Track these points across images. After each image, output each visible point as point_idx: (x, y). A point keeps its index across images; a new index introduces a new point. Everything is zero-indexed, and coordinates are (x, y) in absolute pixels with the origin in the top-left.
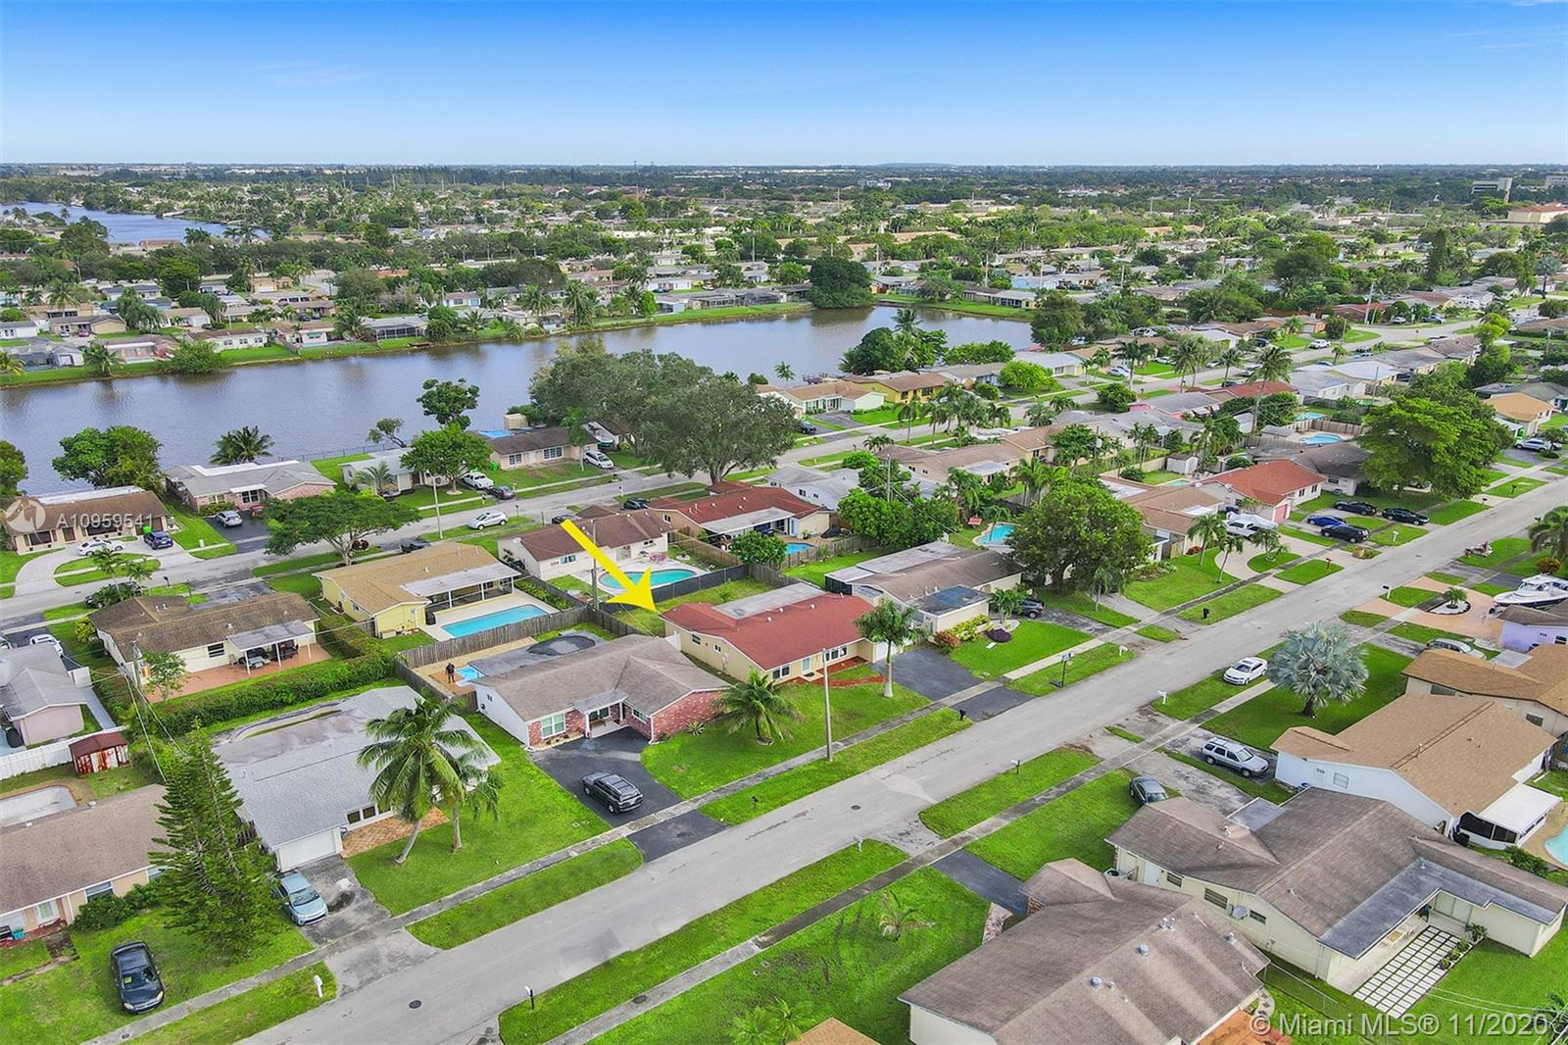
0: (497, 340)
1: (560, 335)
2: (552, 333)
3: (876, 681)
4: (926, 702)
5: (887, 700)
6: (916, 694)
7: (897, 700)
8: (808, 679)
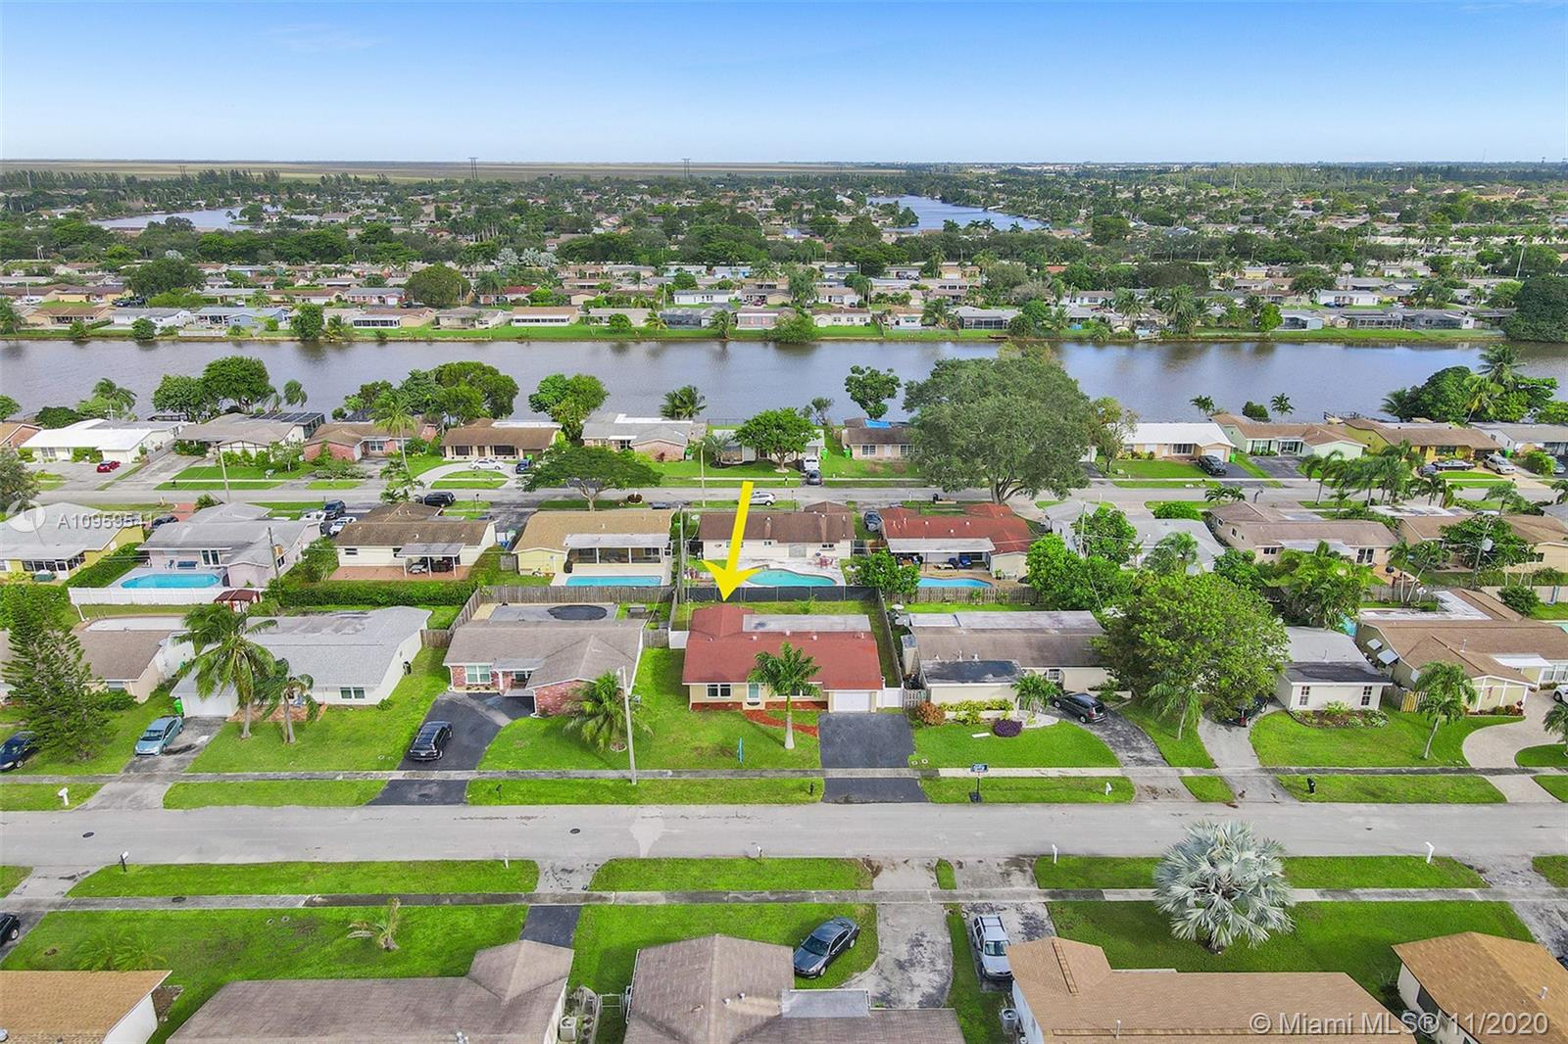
0: (1079, 341)
1: (1149, 341)
2: (1140, 338)
3: (802, 730)
4: (814, 766)
5: (782, 750)
6: (819, 755)
7: (790, 754)
8: (746, 707)
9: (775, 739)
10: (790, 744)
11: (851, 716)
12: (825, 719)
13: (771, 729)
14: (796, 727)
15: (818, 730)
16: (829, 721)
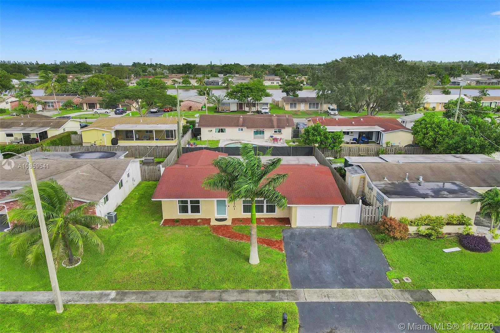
3: (268, 244)
4: (282, 286)
5: (246, 266)
6: (286, 272)
7: (254, 271)
8: (213, 223)
9: (239, 253)
10: (255, 259)
11: (314, 231)
12: (289, 234)
13: (236, 243)
14: (262, 241)
15: (283, 244)
16: (292, 236)
